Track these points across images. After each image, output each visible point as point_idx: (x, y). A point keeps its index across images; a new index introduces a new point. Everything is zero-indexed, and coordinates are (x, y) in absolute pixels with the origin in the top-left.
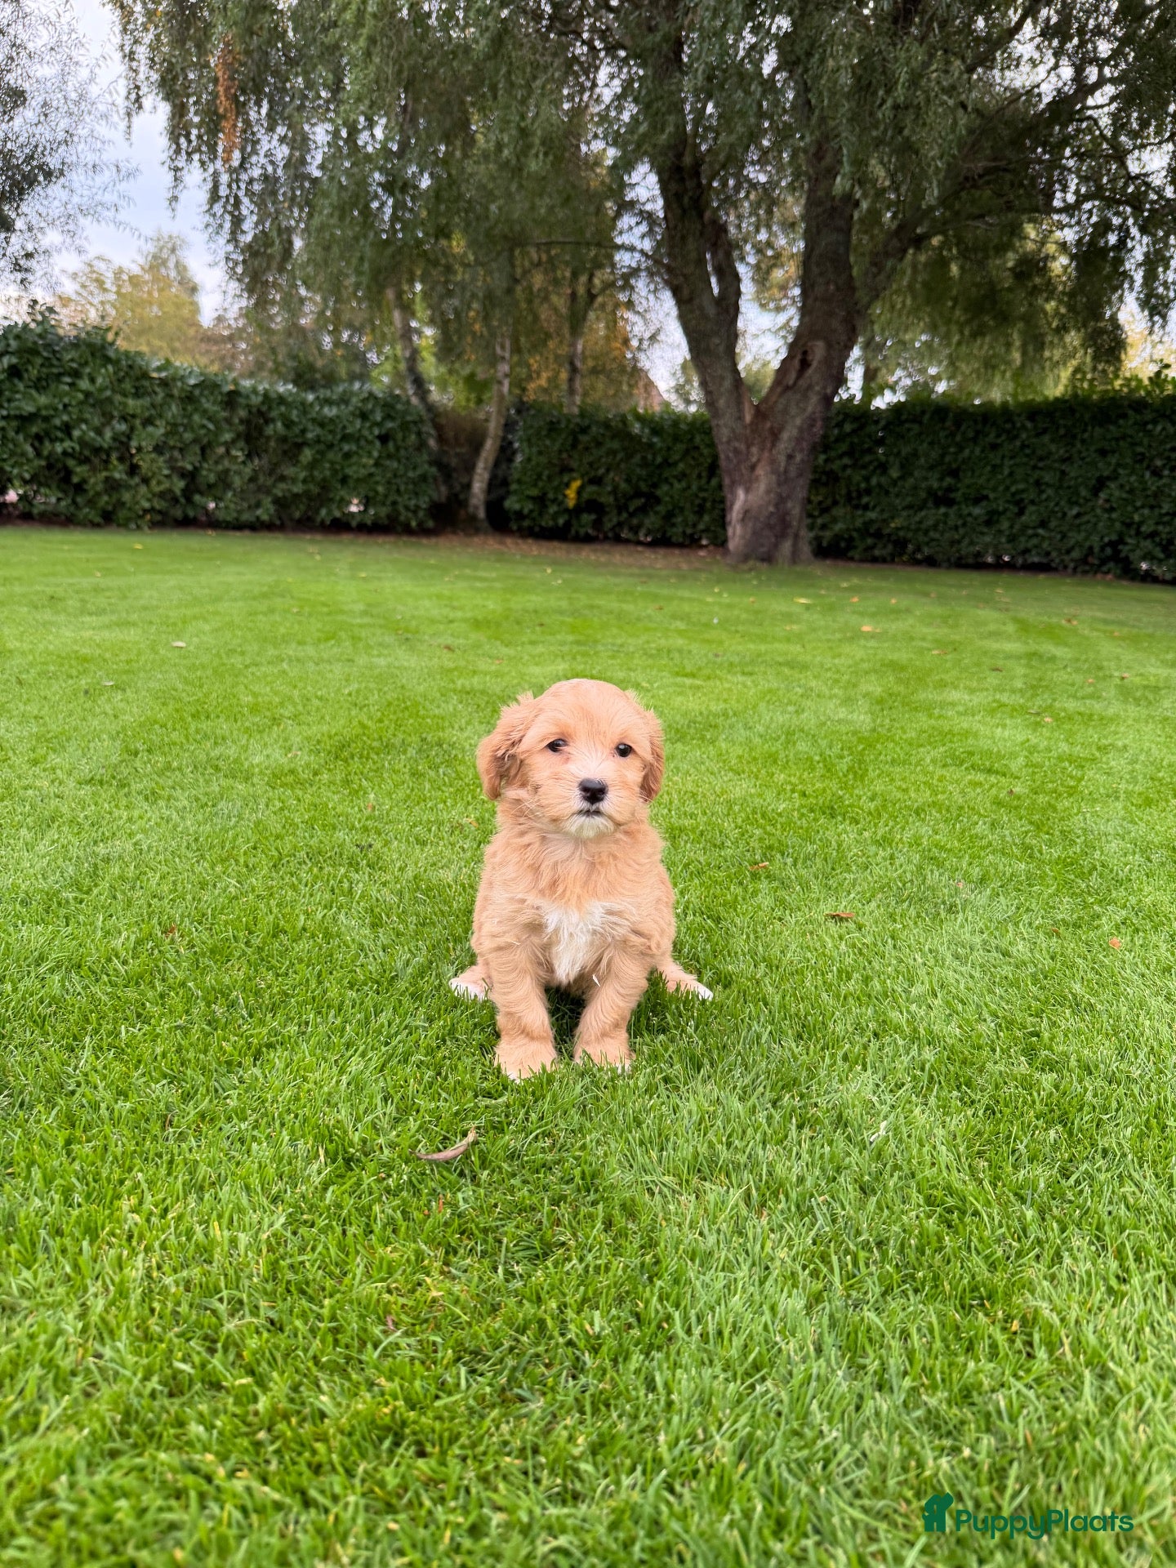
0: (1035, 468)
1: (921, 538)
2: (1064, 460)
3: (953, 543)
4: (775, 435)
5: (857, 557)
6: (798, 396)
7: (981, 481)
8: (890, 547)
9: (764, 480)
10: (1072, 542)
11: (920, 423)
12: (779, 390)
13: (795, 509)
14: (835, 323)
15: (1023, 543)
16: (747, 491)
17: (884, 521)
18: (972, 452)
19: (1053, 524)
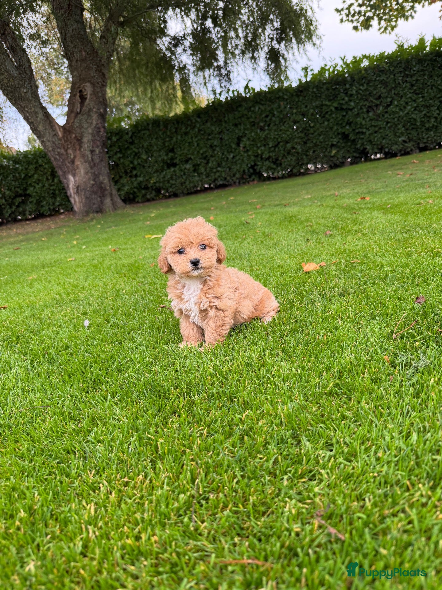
0: (208, 139)
1: (167, 185)
2: (220, 133)
3: (182, 184)
4: (79, 141)
5: (140, 201)
6: (85, 116)
7: (186, 151)
8: (154, 192)
9: (82, 168)
10: (235, 170)
11: (148, 130)
12: (73, 115)
13: (105, 180)
14: (92, 73)
15: (213, 176)
16: (74, 175)
17: (147, 180)
18: (177, 138)
19: (224, 164)
